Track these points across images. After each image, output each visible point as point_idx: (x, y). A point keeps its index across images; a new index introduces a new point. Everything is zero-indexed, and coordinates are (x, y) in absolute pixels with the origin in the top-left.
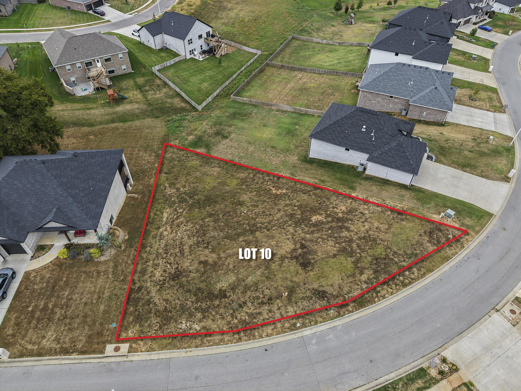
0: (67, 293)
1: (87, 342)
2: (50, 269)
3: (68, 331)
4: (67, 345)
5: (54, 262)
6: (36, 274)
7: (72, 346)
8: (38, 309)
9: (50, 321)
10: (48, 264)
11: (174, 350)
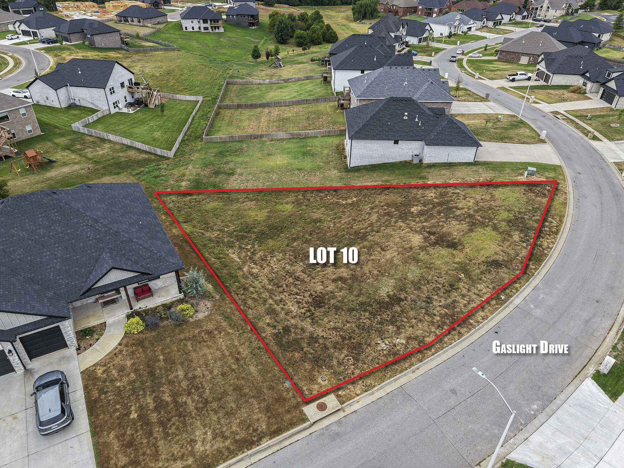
0: (181, 373)
1: (269, 417)
2: (124, 353)
3: (226, 416)
4: (242, 435)
5: (124, 342)
6: (105, 368)
7: (251, 432)
8: (149, 410)
9: (184, 416)
10: (116, 348)
11: (397, 376)
